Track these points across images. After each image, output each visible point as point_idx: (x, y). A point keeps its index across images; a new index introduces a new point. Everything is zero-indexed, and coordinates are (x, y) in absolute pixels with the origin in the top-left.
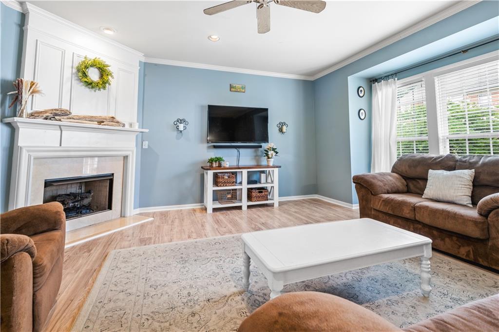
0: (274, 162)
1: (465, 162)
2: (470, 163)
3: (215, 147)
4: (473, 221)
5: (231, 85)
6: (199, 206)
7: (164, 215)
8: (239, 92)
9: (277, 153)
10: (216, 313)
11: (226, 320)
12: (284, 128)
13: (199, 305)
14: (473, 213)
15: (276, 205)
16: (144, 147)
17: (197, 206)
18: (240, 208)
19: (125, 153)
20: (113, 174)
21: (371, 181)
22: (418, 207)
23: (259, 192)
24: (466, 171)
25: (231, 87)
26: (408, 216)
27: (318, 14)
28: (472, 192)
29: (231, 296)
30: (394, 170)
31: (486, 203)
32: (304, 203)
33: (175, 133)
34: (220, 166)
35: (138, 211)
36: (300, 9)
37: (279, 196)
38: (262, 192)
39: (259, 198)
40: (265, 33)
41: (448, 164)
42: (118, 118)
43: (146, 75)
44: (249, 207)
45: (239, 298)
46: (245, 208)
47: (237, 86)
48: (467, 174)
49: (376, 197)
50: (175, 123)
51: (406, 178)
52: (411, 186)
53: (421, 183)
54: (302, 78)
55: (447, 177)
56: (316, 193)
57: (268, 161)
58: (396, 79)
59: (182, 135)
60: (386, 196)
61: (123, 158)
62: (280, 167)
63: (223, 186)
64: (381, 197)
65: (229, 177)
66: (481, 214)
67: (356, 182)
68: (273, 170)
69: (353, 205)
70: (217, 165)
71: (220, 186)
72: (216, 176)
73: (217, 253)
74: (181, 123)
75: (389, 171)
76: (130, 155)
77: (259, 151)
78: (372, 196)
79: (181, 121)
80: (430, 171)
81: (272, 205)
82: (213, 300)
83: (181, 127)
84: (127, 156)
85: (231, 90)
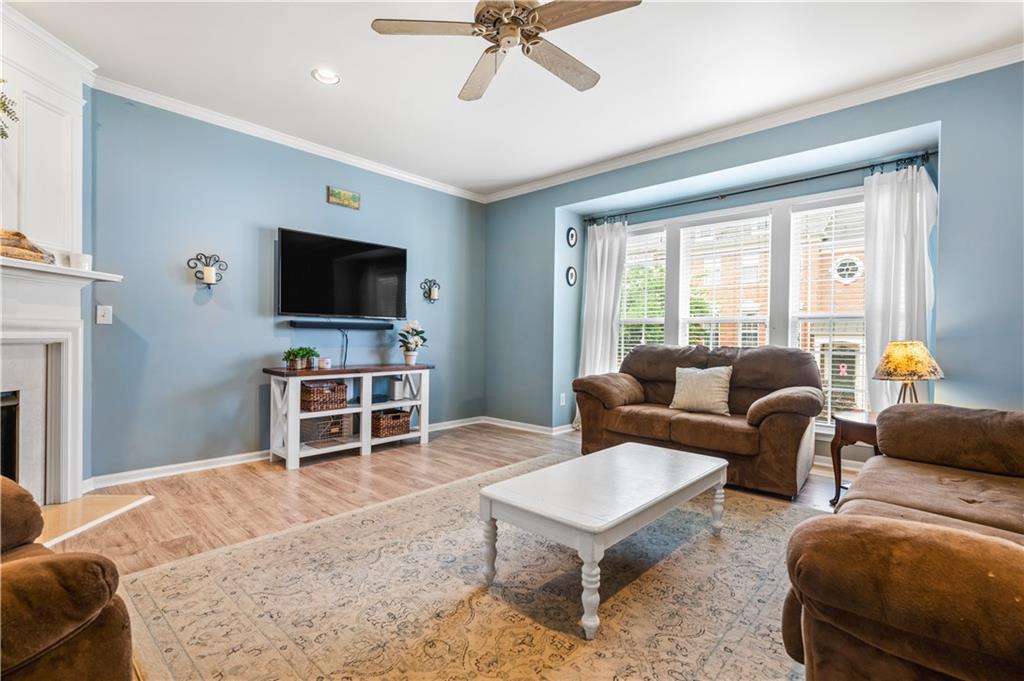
0: (418, 357)
1: (719, 356)
2: (727, 358)
3: (293, 325)
4: (743, 433)
5: (328, 188)
6: (257, 456)
7: (175, 485)
8: (346, 206)
9: (425, 340)
10: (469, 630)
11: (495, 634)
12: (435, 293)
13: (428, 627)
14: (741, 424)
15: (424, 440)
16: (100, 321)
17: (252, 458)
18: (356, 452)
19: (52, 336)
20: (15, 394)
21: (604, 388)
22: (674, 421)
23: (394, 418)
24: (723, 369)
25: (329, 193)
26: (660, 436)
27: (579, 92)
28: (729, 396)
29: (470, 599)
30: (625, 369)
31: (760, 408)
32: (468, 432)
33: (192, 289)
34: (309, 369)
35: (92, 484)
36: (557, 75)
37: (430, 423)
38: (398, 417)
39: (393, 430)
40: (469, 100)
41: (701, 359)
42: (32, 238)
43: (99, 125)
44: (375, 448)
45: (486, 599)
46: (366, 451)
47: (343, 192)
48: (724, 371)
49: (611, 412)
50: (192, 264)
51: (642, 380)
52: (651, 394)
53: (663, 388)
54: (468, 196)
55: (701, 378)
56: (484, 413)
57: (406, 356)
58: (626, 223)
59: (211, 295)
60: (627, 409)
61: (42, 349)
62: (433, 367)
63: (322, 409)
64: (620, 411)
65: (333, 390)
66: (751, 424)
67: (579, 389)
68: (421, 374)
69: (554, 429)
70: (304, 366)
71: (315, 410)
72: (305, 389)
73: (381, 539)
74: (207, 265)
75: (616, 370)
76: (67, 340)
77: (387, 336)
78: (606, 411)
79: (208, 260)
80: (678, 369)
81: (416, 441)
82: (446, 613)
83: (210, 274)
84: (59, 345)
85: (328, 201)
